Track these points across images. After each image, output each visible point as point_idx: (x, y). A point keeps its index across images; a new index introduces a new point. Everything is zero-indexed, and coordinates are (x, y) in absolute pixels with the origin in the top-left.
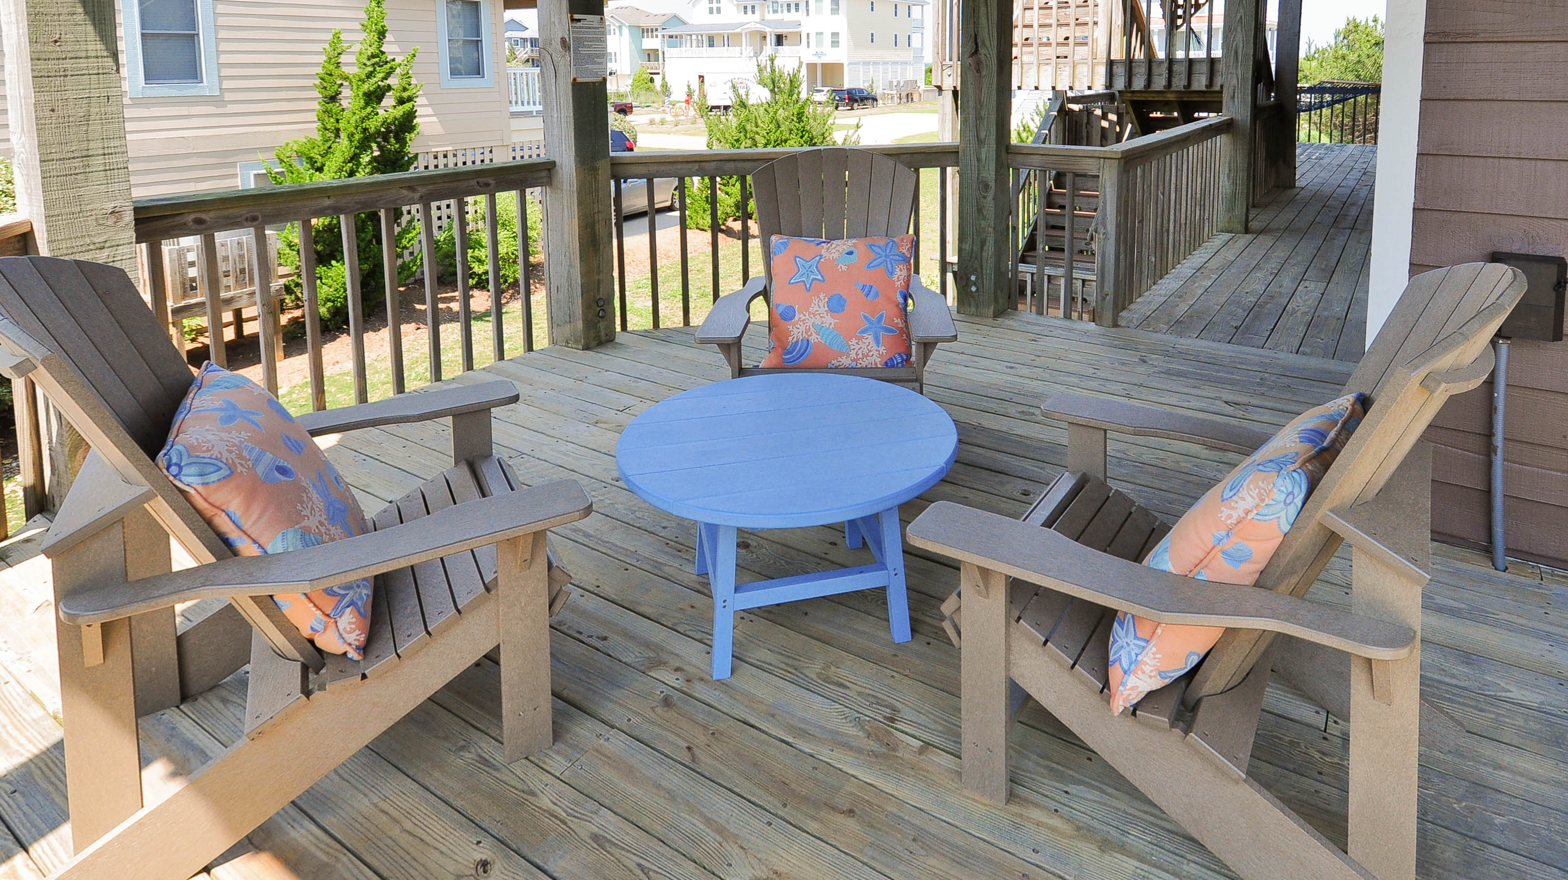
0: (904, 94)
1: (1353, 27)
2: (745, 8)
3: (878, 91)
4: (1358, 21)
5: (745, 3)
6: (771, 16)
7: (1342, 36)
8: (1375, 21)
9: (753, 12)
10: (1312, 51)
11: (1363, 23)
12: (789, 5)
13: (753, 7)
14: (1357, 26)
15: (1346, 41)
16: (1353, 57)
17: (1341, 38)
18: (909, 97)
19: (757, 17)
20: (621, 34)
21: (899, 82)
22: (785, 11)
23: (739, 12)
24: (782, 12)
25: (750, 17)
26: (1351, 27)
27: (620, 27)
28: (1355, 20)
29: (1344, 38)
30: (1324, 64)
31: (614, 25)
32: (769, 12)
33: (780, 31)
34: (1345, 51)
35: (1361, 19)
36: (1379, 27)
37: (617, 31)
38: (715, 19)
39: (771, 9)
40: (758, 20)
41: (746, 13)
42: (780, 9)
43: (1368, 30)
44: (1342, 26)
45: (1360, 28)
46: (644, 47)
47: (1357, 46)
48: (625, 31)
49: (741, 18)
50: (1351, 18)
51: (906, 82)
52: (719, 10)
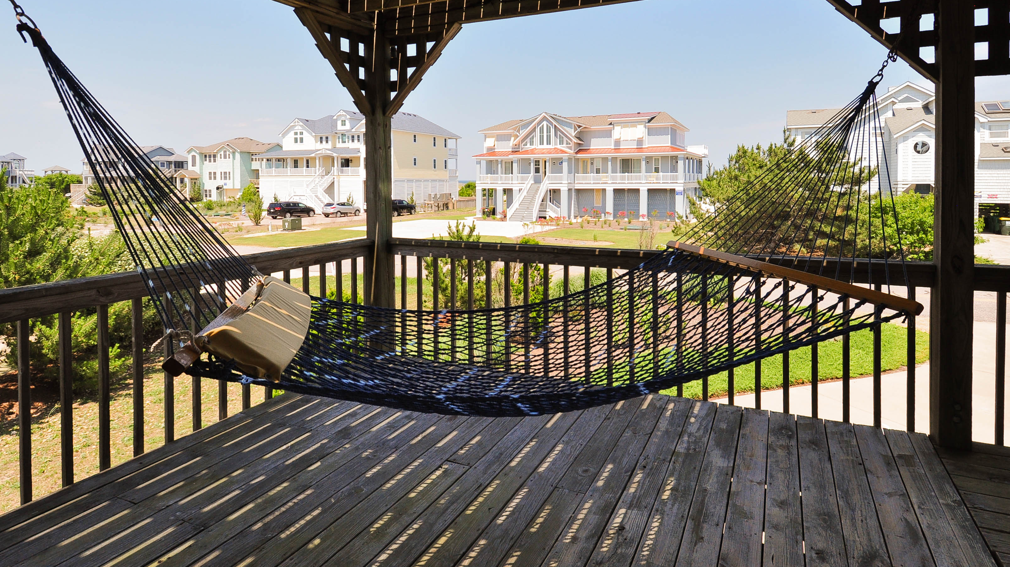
0: (441, 204)
1: (743, 153)
2: (321, 138)
3: (418, 201)
4: (746, 148)
5: (321, 135)
6: (340, 145)
7: (734, 160)
8: (758, 148)
9: (327, 142)
10: (712, 173)
11: (750, 150)
12: (353, 137)
13: (327, 138)
14: (745, 152)
15: (737, 165)
16: (744, 178)
17: (734, 162)
18: (446, 206)
19: (329, 145)
20: (234, 158)
21: (436, 195)
22: (351, 141)
23: (316, 142)
24: (348, 142)
25: (324, 145)
26: (741, 153)
27: (234, 153)
28: (743, 147)
29: (736, 162)
30: (721, 183)
31: (229, 151)
32: (339, 142)
33: (347, 156)
34: (737, 172)
35: (749, 146)
36: (762, 154)
37: (231, 156)
38: (299, 147)
39: (341, 140)
40: (330, 148)
41: (321, 142)
42: (347, 140)
43: (754, 155)
44: (734, 153)
45: (747, 154)
46: (253, 168)
47: (746, 168)
48: (238, 156)
49: (319, 146)
50: (741, 146)
51: (442, 195)
52: (302, 140)
